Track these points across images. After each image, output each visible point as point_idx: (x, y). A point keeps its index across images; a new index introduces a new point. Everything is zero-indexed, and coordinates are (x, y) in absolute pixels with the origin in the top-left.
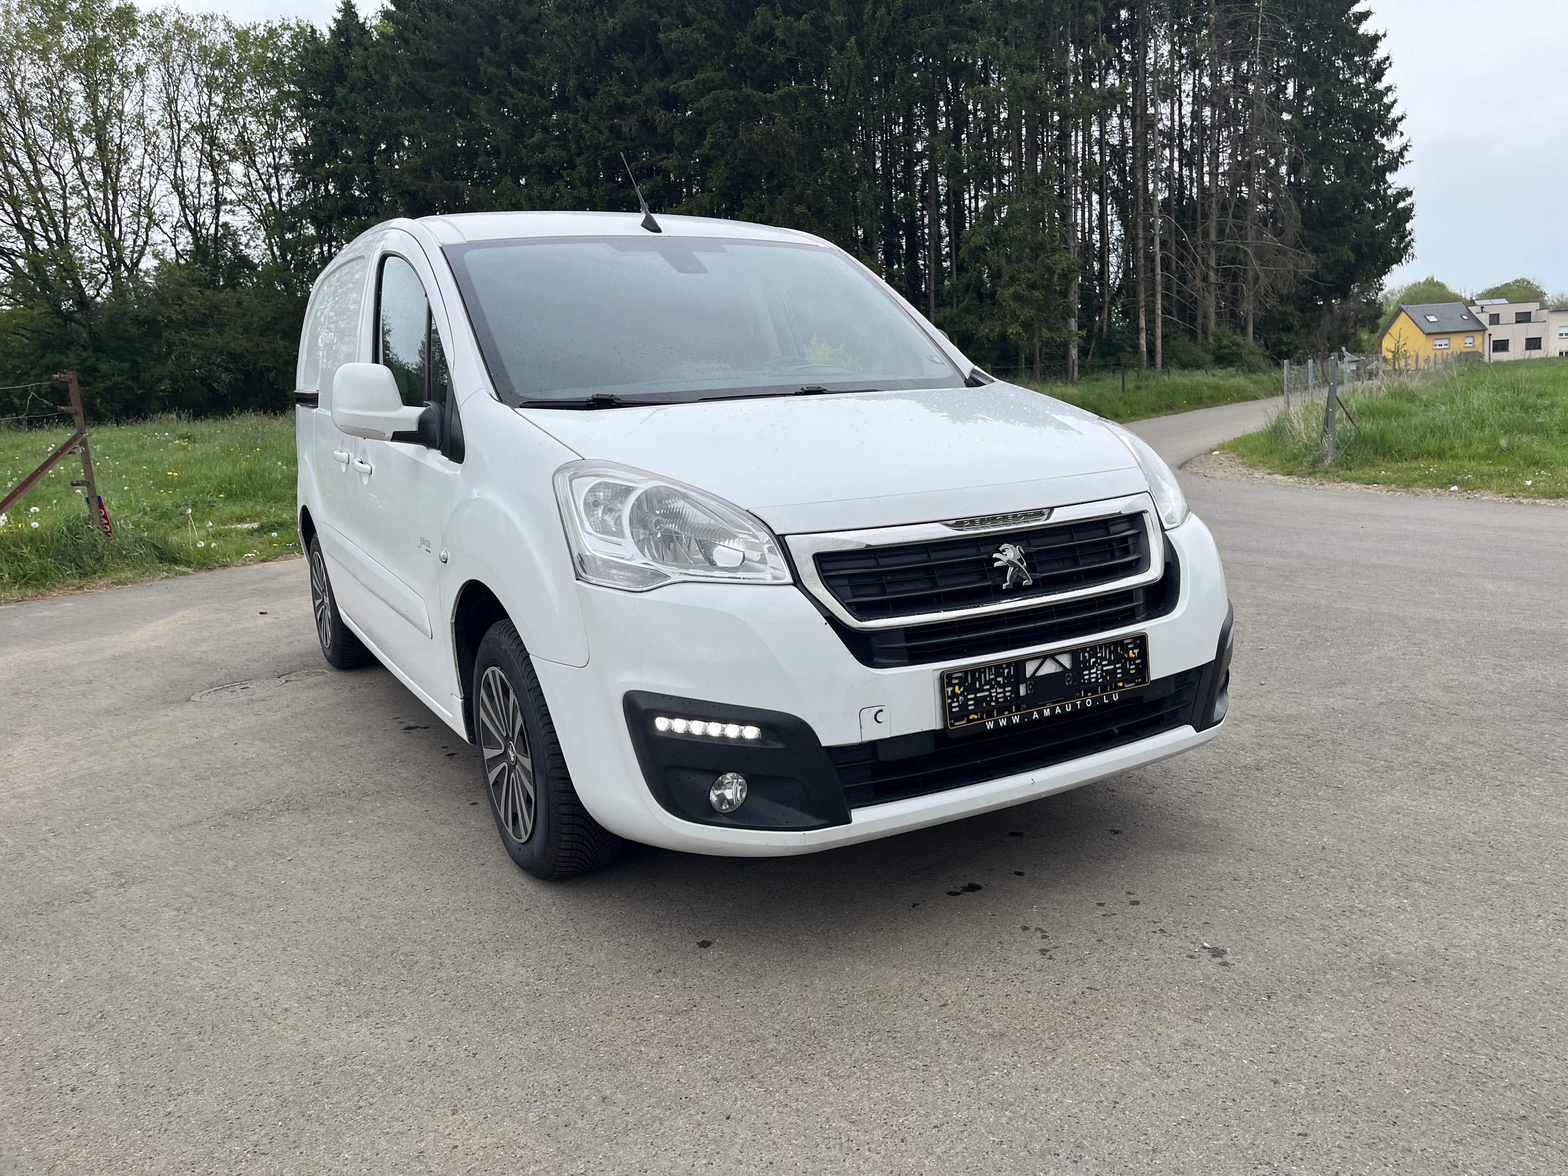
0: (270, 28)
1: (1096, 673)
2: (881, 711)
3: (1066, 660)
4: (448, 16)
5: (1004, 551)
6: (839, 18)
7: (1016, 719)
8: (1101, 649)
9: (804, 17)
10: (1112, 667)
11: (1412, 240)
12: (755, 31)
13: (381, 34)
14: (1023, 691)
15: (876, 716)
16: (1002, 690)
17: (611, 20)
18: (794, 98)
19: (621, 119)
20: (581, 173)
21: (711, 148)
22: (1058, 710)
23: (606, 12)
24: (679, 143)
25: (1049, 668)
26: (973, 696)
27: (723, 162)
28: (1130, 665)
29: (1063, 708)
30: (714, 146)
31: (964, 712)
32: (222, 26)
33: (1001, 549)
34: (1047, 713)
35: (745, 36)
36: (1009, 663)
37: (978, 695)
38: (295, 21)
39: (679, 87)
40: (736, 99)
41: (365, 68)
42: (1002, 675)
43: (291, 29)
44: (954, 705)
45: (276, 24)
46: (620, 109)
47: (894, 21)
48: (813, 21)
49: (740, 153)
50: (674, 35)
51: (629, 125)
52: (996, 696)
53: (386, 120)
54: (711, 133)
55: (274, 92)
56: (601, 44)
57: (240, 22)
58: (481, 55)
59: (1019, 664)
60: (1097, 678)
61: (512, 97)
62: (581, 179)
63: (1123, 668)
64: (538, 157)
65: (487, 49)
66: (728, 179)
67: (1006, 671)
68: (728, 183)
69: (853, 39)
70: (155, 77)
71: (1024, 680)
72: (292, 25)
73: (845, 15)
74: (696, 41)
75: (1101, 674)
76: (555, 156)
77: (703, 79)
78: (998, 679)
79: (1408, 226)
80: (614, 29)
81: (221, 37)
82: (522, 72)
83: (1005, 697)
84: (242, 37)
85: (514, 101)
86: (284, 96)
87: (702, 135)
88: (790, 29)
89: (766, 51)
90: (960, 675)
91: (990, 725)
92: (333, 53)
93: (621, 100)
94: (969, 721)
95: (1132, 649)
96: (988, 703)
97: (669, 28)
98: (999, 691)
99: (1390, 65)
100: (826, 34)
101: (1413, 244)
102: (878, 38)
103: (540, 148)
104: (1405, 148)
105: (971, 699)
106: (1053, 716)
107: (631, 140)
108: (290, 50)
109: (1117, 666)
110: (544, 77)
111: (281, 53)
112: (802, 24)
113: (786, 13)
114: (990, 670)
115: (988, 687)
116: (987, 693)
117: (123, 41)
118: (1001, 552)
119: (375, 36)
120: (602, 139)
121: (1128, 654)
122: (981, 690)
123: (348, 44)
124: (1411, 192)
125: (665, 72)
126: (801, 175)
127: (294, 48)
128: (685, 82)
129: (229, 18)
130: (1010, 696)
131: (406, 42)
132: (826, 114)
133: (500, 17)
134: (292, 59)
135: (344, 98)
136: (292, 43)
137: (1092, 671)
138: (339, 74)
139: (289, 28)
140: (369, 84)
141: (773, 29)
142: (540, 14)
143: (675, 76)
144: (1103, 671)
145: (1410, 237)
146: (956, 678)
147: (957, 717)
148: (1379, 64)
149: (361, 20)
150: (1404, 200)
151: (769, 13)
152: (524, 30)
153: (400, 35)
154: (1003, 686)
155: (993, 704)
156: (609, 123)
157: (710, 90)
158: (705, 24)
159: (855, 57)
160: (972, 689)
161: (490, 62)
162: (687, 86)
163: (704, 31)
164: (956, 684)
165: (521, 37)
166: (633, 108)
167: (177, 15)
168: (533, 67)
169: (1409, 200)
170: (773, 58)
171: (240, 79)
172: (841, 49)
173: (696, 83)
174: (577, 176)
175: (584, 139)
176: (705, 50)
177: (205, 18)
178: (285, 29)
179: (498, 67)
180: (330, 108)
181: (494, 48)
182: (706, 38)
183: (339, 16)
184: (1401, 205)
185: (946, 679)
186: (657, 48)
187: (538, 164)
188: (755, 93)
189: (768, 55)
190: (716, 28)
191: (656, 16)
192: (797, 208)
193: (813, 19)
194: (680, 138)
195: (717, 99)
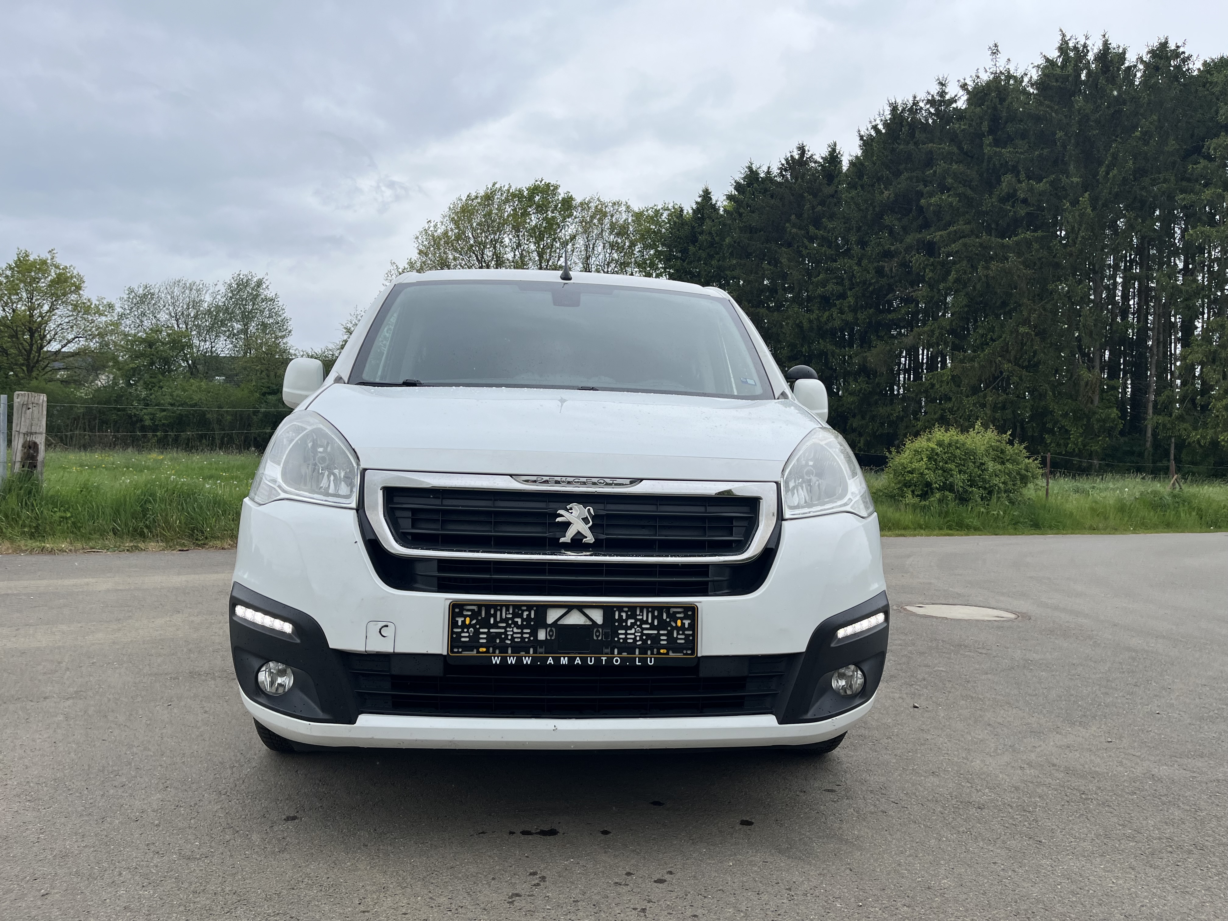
0: (656, 210)
1: (634, 634)
2: (387, 626)
3: (597, 616)
4: (772, 197)
5: (571, 509)
6: (1075, 180)
7: (527, 661)
8: (642, 611)
9: (1044, 180)
10: (656, 632)
12: (1000, 194)
13: (725, 210)
14: (542, 635)
15: (380, 630)
16: (519, 631)
17: (886, 192)
18: (1028, 243)
19: (885, 262)
20: (850, 302)
21: (955, 282)
22: (578, 661)
23: (882, 186)
24: (930, 279)
25: (575, 619)
26: (486, 630)
27: (964, 293)
28: (678, 634)
29: (584, 660)
30: (957, 281)
31: (474, 643)
32: (623, 208)
33: (568, 507)
34: (564, 661)
35: (992, 198)
36: (530, 606)
37: (492, 630)
38: (672, 204)
39: (935, 236)
41: (710, 233)
42: (521, 616)
43: (669, 210)
44: (463, 635)
45: (659, 207)
46: (887, 255)
47: (1125, 179)
48: (1052, 183)
49: (978, 286)
50: (933, 200)
51: (891, 266)
52: (512, 635)
53: (719, 267)
54: (957, 271)
55: (652, 252)
56: (877, 209)
57: (636, 207)
58: (788, 220)
59: (543, 609)
60: (635, 639)
61: (806, 248)
62: (849, 307)
63: (670, 635)
64: (820, 290)
65: (793, 217)
66: (966, 306)
67: (526, 613)
68: (966, 309)
69: (1087, 195)
70: (580, 242)
71: (545, 626)
72: (670, 207)
73: (1080, 177)
74: (951, 203)
75: (641, 637)
76: (833, 290)
77: (955, 231)
78: (516, 620)
80: (888, 198)
81: (623, 217)
82: (816, 231)
83: (522, 638)
84: (638, 216)
85: (808, 251)
86: (658, 254)
87: (948, 273)
88: (1031, 189)
89: (1009, 208)
90: (475, 608)
91: (496, 660)
92: (691, 224)
93: (887, 248)
94: (478, 652)
95: (682, 619)
96: (503, 641)
97: (931, 195)
98: (515, 630)
100: (1064, 192)
102: (1110, 194)
103: (824, 284)
105: (483, 633)
106: (571, 665)
107: (892, 277)
108: (666, 223)
109: (661, 632)
110: (833, 234)
111: (660, 226)
112: (1043, 186)
113: (1029, 178)
114: (507, 610)
115: (504, 625)
116: (503, 631)
117: (564, 220)
118: (567, 510)
119: (721, 212)
120: (868, 276)
121: (676, 623)
122: (495, 626)
123: (702, 219)
125: (924, 227)
126: (1029, 302)
127: (669, 223)
128: (940, 233)
129: (629, 204)
130: (529, 638)
131: (741, 215)
132: (1056, 254)
133: (806, 195)
134: (667, 230)
135: (694, 254)
136: (668, 219)
137: (629, 632)
138: (693, 239)
139: (668, 209)
140: (712, 244)
141: (1015, 191)
142: (836, 191)
143: (932, 229)
144: (643, 634)
146: (468, 610)
147: (467, 647)
149: (714, 202)
151: (1013, 180)
152: (822, 203)
153: (737, 210)
154: (521, 627)
155: (509, 642)
156: (876, 264)
157: (961, 238)
158: (961, 190)
159: (1088, 209)
160: (485, 623)
161: (794, 226)
162: (941, 236)
163: (959, 195)
164: (468, 616)
165: (820, 207)
166: (897, 253)
167: (598, 202)
168: (825, 228)
170: (1014, 212)
171: (633, 244)
172: (1075, 203)
173: (949, 234)
174: (847, 305)
175: (855, 277)
176: (958, 209)
177: (614, 204)
178: (665, 210)
179: (800, 228)
180: (684, 261)
181: (799, 216)
182: (959, 201)
183: (699, 200)
185: (456, 609)
186: (921, 209)
187: (819, 295)
188: (995, 239)
189: (1010, 211)
190: (969, 192)
191: (921, 187)
192: (1022, 329)
193: (1052, 182)
194: (931, 275)
195: (965, 245)
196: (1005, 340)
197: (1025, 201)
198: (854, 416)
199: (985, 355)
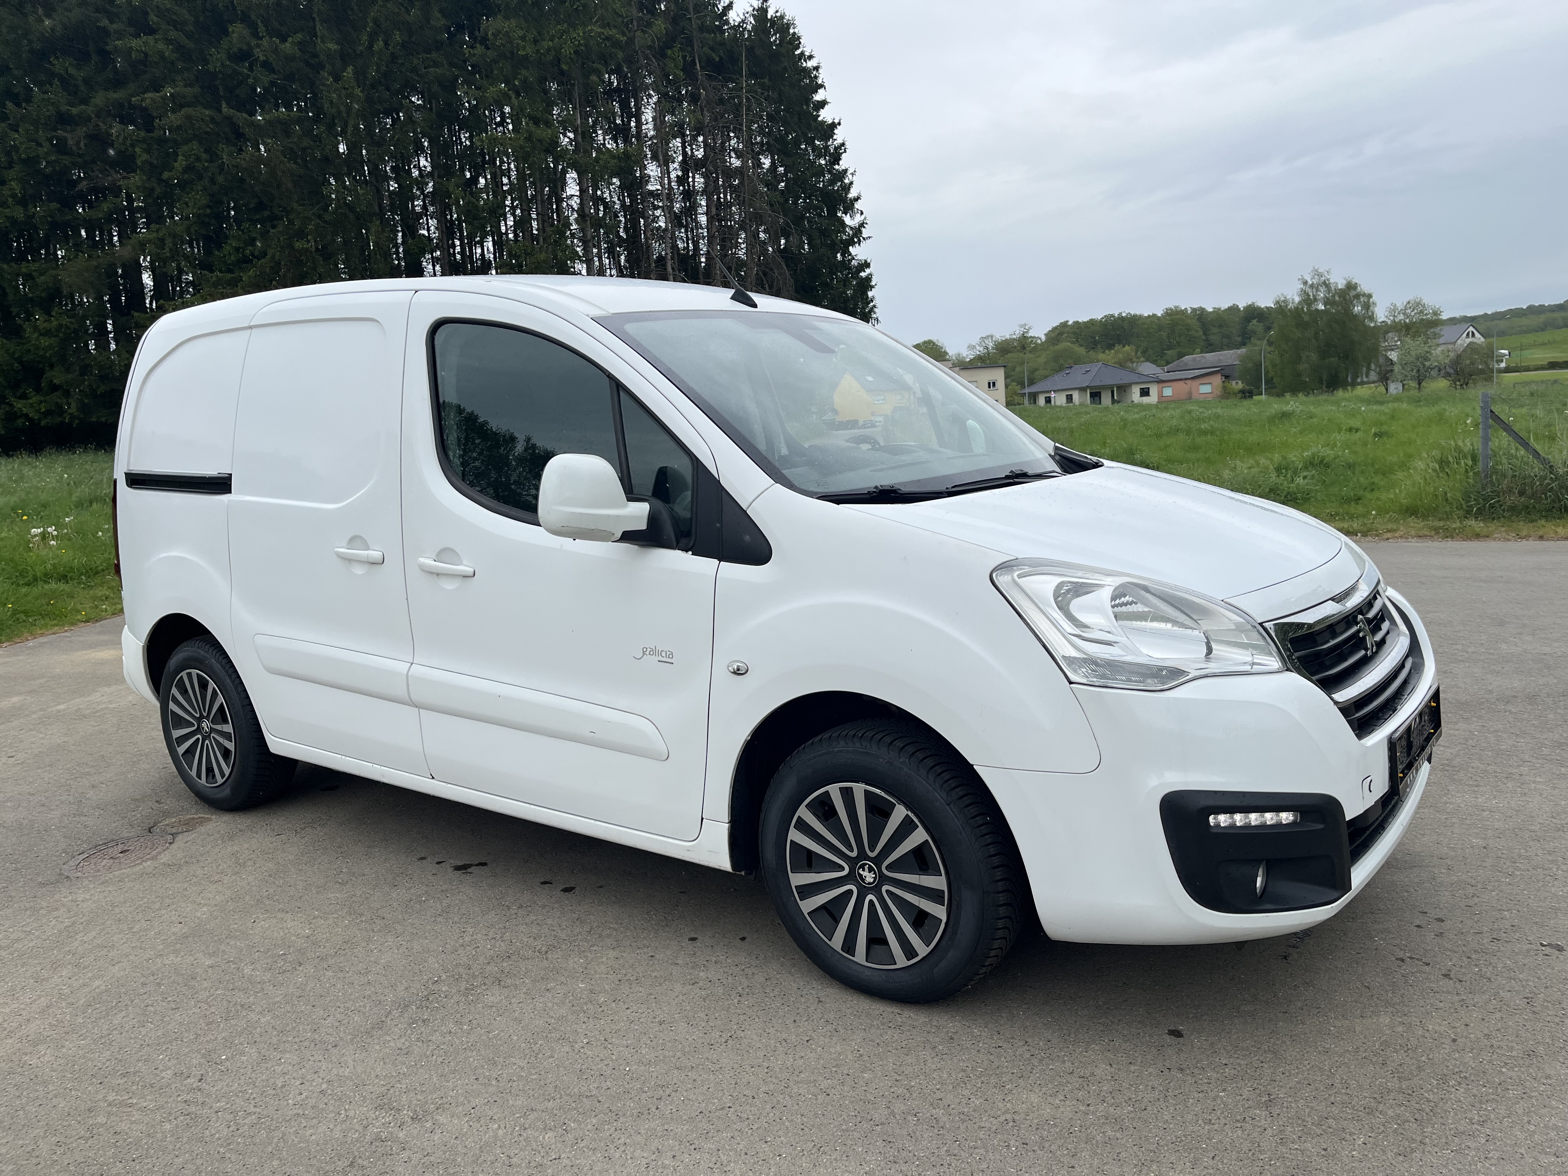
6: (333, 46)
9: (290, 40)
11: (874, 306)
12: (230, 49)
17: (47, 21)
18: (284, 125)
19: (65, 131)
21: (183, 170)
23: (40, 12)
24: (142, 163)
27: (200, 188)
30: (188, 169)
35: (219, 53)
39: (139, 100)
40: (212, 119)
46: (64, 120)
47: (394, 57)
48: (301, 46)
49: (220, 179)
50: (133, 43)
51: (75, 138)
54: (184, 155)
56: (36, 45)
66: (208, 206)
68: (208, 211)
69: (350, 69)
73: (336, 44)
74: (162, 52)
77: (172, 95)
79: (870, 294)
80: (53, 30)
87: (171, 156)
88: (275, 50)
89: (246, 71)
93: (64, 108)
97: (123, 36)
99: (845, 151)
100: (317, 60)
101: (876, 310)
104: (862, 225)
107: (79, 155)
112: (287, 47)
113: (269, 33)
124: (869, 264)
125: (118, 82)
126: (299, 208)
128: (146, 95)
141: (252, 48)
143: (134, 88)
145: (872, 304)
148: (836, 148)
150: (865, 271)
151: (247, 32)
156: (49, 135)
157: (182, 106)
158: (171, 35)
159: (353, 88)
162: (153, 99)
163: (170, 42)
166: (82, 119)
169: (868, 271)
170: (254, 78)
172: (337, 78)
176: (173, 63)
182: (173, 50)
184: (863, 274)
188: (238, 114)
189: (248, 76)
190: (185, 41)
191: (105, 22)
192: (298, 244)
193: (299, 43)
194: (145, 157)
195: (188, 117)
196: (273, 257)
197: (266, 65)
198: (52, 366)
199: (249, 277)
